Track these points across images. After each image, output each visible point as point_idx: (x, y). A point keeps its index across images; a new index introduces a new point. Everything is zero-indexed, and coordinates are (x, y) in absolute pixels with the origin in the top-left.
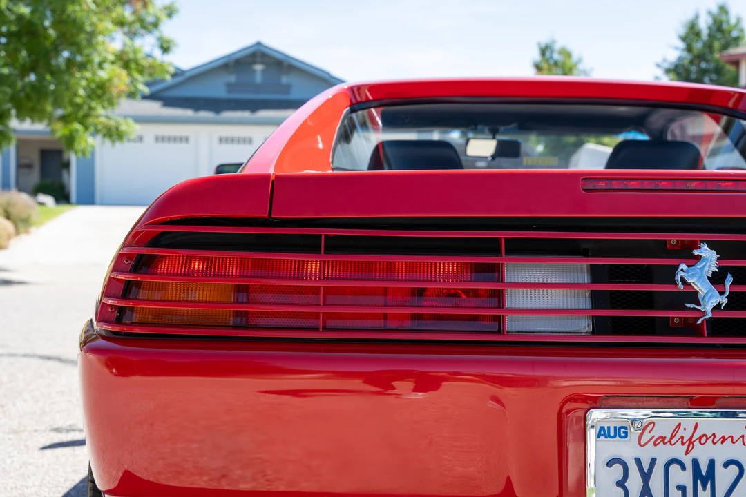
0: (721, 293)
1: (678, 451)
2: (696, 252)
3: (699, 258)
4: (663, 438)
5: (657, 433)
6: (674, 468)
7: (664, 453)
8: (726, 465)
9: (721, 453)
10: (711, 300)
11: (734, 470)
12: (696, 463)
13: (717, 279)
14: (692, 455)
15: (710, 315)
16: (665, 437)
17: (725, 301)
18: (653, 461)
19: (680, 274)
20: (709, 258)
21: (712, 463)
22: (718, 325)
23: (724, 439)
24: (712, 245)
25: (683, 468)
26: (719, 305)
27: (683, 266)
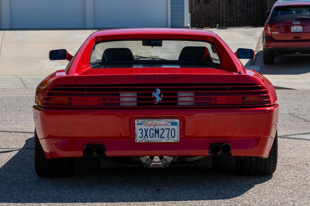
0: (161, 98)
1: (152, 127)
2: (156, 90)
3: (157, 91)
4: (150, 125)
5: (148, 124)
6: (152, 130)
7: (149, 128)
8: (161, 129)
9: (160, 127)
10: (159, 99)
11: (162, 130)
12: (155, 129)
13: (160, 95)
14: (155, 128)
15: (158, 102)
17: (161, 99)
18: (148, 129)
19: (153, 94)
20: (159, 91)
21: (158, 129)
22: (160, 103)
23: (161, 125)
24: (159, 89)
25: (153, 130)
26: (160, 100)
27: (154, 93)
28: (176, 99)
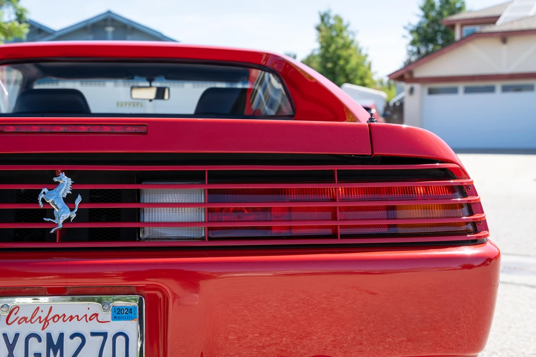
0: (72, 210)
1: (37, 328)
2: (55, 179)
3: (58, 183)
4: (25, 319)
5: (21, 314)
6: (33, 341)
7: (25, 330)
8: (72, 337)
9: (69, 328)
10: (63, 214)
11: (78, 340)
12: (49, 336)
13: (69, 200)
14: (47, 330)
15: (60, 226)
16: (27, 318)
17: (74, 216)
18: (17, 335)
19: (41, 196)
20: (65, 183)
21: (61, 335)
22: (68, 233)
23: (71, 318)
25: (40, 340)
27: (45, 190)
28: (136, 215)
